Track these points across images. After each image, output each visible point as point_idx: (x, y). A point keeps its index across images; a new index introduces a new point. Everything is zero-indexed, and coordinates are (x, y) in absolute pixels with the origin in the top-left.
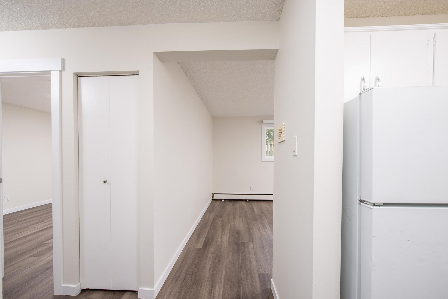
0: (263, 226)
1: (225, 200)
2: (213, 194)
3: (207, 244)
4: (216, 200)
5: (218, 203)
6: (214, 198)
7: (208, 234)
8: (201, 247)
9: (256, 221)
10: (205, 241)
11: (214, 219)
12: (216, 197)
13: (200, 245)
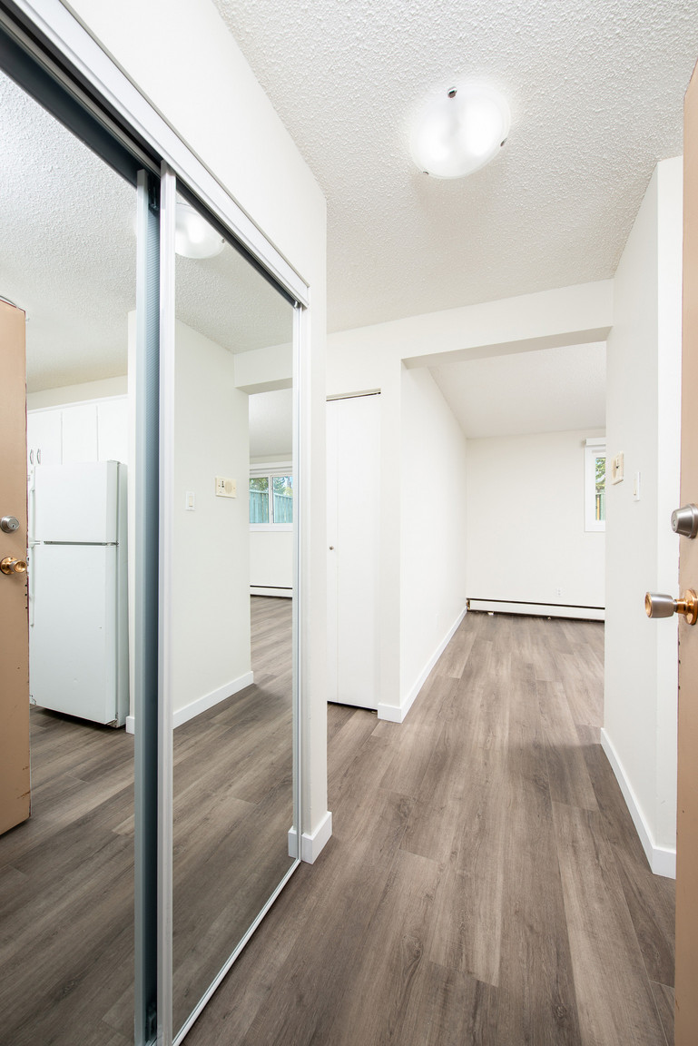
0: (587, 662)
1: (496, 613)
2: (468, 599)
3: (469, 675)
4: (474, 612)
5: (479, 619)
6: (472, 608)
7: (468, 661)
8: (459, 677)
9: (571, 653)
10: (465, 671)
11: (476, 644)
12: (475, 606)
13: (458, 673)
